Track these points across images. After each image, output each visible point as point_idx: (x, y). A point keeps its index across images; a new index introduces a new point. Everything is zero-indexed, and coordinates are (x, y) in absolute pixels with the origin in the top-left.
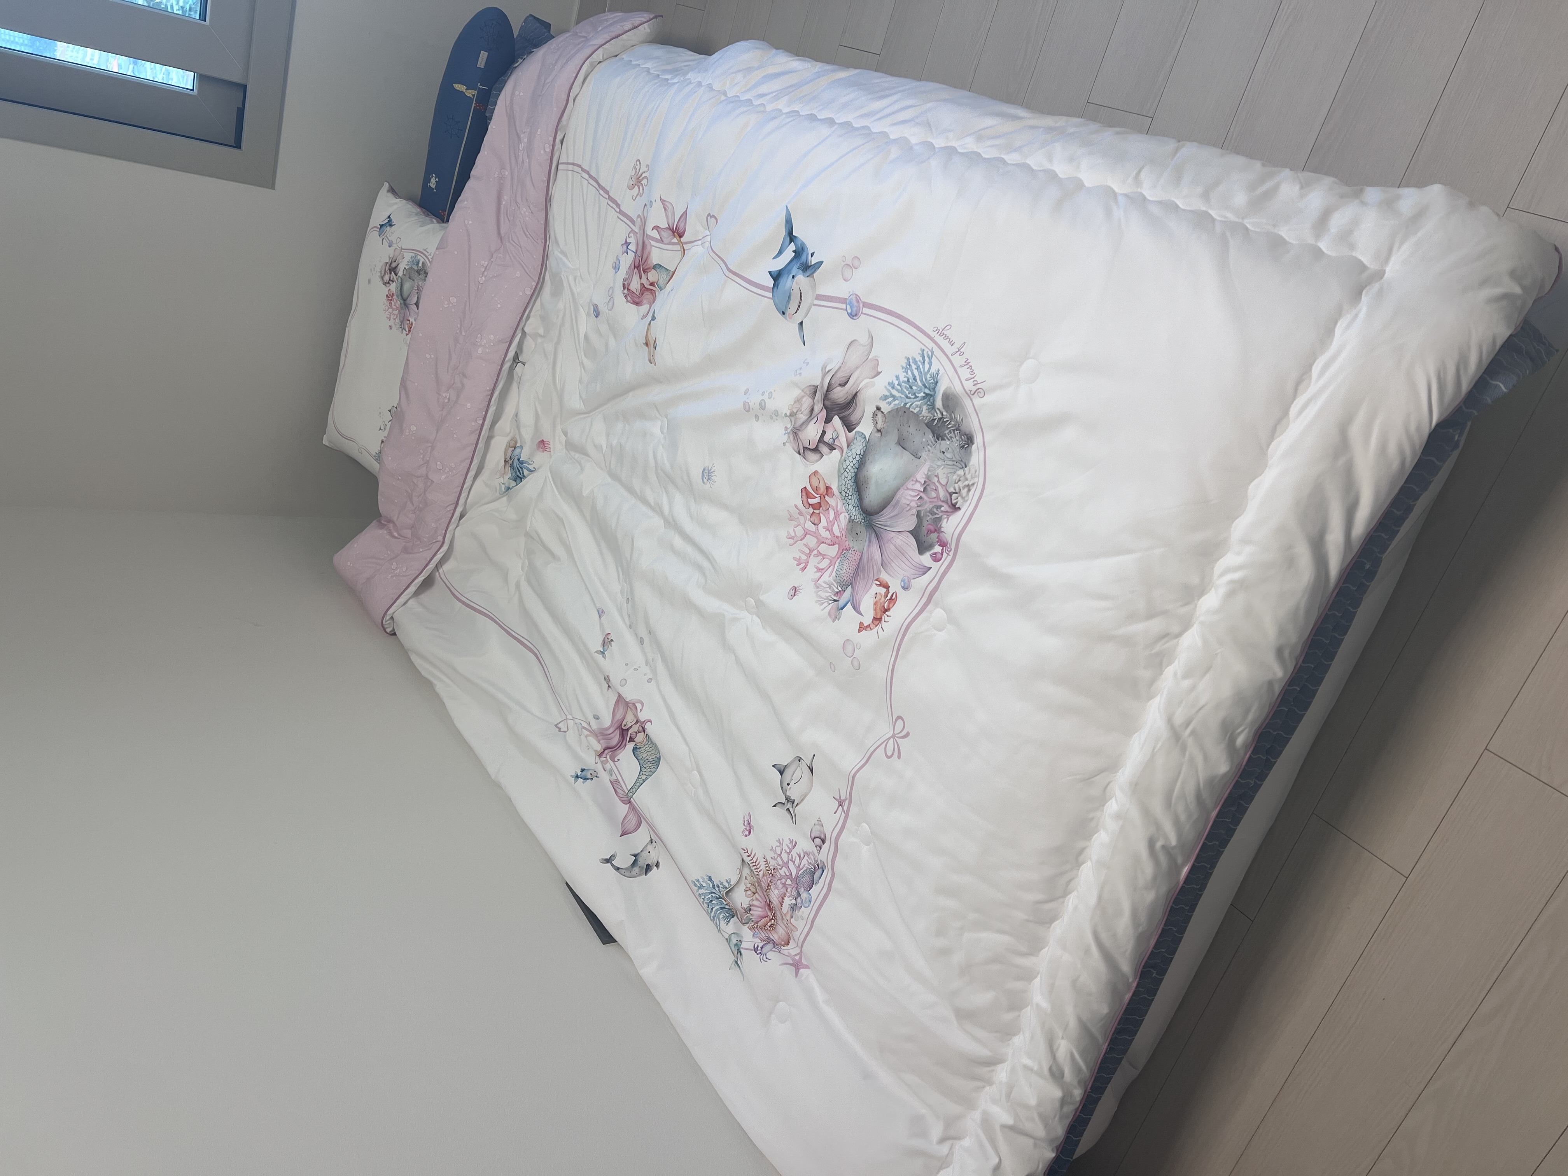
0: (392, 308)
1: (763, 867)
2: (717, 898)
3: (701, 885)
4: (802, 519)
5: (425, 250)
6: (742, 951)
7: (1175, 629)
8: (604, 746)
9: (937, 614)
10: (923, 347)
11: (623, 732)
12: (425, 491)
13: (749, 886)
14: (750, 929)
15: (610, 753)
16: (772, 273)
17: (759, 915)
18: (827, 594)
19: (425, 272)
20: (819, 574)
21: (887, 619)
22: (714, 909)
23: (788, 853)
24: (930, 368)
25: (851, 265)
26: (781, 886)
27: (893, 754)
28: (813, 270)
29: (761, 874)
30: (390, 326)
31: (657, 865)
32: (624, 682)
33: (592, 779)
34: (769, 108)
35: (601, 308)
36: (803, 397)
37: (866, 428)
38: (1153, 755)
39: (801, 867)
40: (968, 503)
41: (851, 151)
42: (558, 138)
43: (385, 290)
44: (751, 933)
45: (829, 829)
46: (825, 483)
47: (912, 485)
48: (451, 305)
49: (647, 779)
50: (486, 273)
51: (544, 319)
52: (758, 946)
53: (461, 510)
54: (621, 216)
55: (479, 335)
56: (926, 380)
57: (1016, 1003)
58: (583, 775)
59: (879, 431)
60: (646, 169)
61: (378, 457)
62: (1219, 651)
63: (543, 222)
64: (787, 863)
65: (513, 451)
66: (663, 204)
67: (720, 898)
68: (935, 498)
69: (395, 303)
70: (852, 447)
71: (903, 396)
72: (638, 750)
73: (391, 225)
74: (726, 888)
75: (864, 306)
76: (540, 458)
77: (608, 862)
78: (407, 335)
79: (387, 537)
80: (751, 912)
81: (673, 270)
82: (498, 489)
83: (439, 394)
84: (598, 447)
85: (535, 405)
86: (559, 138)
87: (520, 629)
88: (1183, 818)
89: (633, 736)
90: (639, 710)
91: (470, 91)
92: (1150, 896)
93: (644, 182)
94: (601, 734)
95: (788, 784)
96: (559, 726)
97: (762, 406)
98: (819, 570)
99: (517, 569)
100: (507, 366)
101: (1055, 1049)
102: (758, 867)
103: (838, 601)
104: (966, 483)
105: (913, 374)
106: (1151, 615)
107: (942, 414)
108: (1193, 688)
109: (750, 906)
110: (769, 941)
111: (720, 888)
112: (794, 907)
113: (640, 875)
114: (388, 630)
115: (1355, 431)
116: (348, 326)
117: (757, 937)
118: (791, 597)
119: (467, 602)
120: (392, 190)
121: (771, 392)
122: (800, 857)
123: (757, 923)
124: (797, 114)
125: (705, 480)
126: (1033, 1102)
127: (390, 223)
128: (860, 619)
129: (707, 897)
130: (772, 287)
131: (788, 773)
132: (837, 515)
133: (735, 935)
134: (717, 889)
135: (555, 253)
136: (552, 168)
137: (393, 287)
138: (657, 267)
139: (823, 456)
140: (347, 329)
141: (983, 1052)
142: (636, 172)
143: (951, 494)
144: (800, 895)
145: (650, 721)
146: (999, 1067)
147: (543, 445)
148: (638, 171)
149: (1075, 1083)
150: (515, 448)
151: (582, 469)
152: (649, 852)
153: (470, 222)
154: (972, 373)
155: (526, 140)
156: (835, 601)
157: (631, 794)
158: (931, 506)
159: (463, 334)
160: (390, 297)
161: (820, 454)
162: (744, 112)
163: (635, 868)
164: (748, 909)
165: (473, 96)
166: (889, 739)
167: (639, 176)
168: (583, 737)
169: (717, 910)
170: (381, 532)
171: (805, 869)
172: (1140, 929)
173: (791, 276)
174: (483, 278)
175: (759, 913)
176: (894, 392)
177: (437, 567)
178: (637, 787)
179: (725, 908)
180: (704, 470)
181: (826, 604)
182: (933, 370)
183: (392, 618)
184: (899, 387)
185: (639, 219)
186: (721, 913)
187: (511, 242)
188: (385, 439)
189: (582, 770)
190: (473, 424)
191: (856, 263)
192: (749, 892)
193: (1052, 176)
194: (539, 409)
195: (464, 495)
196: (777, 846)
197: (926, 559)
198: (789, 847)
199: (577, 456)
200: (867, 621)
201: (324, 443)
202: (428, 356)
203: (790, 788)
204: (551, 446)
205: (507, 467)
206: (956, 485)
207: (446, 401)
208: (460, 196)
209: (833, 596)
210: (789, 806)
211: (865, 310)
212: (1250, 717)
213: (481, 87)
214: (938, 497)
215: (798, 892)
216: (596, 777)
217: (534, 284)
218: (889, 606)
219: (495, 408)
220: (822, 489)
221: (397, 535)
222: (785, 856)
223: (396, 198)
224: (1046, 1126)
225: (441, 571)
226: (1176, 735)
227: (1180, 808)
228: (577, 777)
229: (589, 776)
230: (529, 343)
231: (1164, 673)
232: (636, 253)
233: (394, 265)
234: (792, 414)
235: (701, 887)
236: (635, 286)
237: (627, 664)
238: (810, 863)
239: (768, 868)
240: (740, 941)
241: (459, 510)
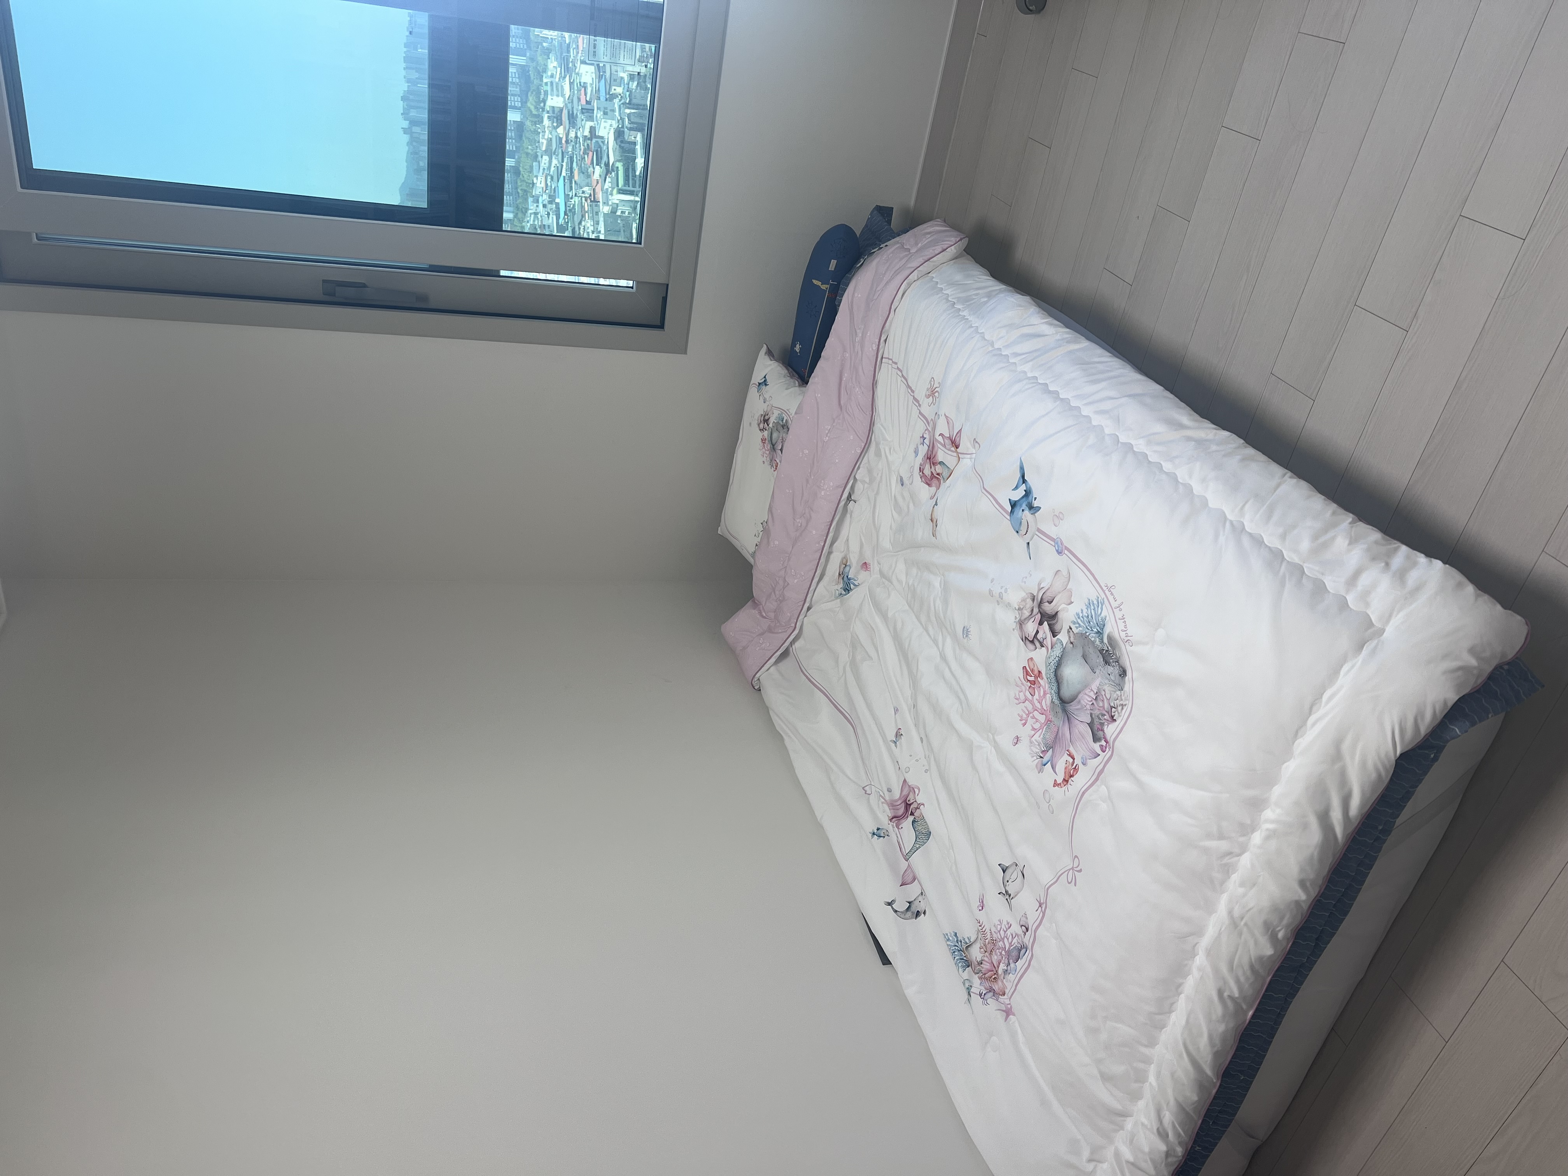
0: (765, 449)
1: (989, 937)
2: (959, 951)
3: (949, 938)
4: (1023, 688)
5: (788, 410)
6: (972, 994)
7: (1237, 850)
8: (893, 815)
9: (1101, 789)
10: (1098, 596)
11: (908, 805)
12: (784, 588)
13: (982, 945)
14: (979, 978)
15: (896, 822)
16: (1011, 501)
17: (987, 969)
18: (1037, 750)
19: (787, 427)
20: (1033, 732)
21: (1072, 783)
22: (956, 959)
23: (1005, 932)
24: (1101, 613)
25: (1058, 517)
26: (999, 954)
27: (1071, 881)
28: (1035, 511)
29: (987, 941)
30: (763, 461)
31: (924, 913)
32: (908, 770)
33: (884, 837)
34: (1019, 368)
35: (905, 479)
36: (1026, 599)
37: (1063, 637)
38: (1220, 934)
39: (1012, 944)
40: (1122, 717)
41: (1065, 429)
42: (883, 336)
43: (760, 435)
44: (979, 981)
45: (1031, 922)
46: (1038, 668)
47: (1089, 692)
48: (804, 455)
49: (920, 847)
50: (829, 435)
51: (870, 471)
52: (982, 993)
53: (808, 605)
54: (920, 416)
55: (823, 481)
56: (1098, 620)
57: (1141, 1077)
58: (878, 833)
59: (1072, 643)
60: (938, 386)
61: (753, 555)
62: (1262, 873)
63: (870, 400)
64: (1003, 939)
65: (844, 568)
66: (947, 419)
67: (961, 950)
68: (1101, 707)
69: (767, 446)
70: (1054, 650)
71: (1085, 626)
72: (916, 823)
73: (766, 385)
74: (967, 943)
75: (1065, 549)
76: (862, 576)
77: (889, 905)
78: (774, 471)
79: (758, 616)
80: (982, 965)
81: (952, 469)
82: (834, 594)
83: (795, 520)
84: (900, 581)
85: (860, 536)
86: (883, 339)
87: (844, 705)
88: (1242, 979)
89: (913, 811)
90: (916, 795)
91: (824, 285)
92: (1221, 1028)
93: (936, 394)
94: (892, 805)
95: (1008, 881)
96: (865, 788)
97: (1001, 596)
98: (1034, 729)
99: (844, 656)
100: (842, 504)
101: (1162, 1116)
102: (986, 936)
103: (1043, 758)
104: (1121, 702)
105: (1091, 612)
106: (1221, 837)
107: (1108, 648)
108: (1244, 895)
109: (982, 960)
110: (991, 990)
111: (962, 943)
112: (1006, 972)
113: (912, 918)
114: (756, 688)
115: (1346, 746)
116: (736, 452)
117: (982, 986)
118: (1014, 744)
119: (810, 678)
120: (769, 353)
121: (1006, 588)
122: (1012, 936)
123: (985, 974)
124: (1035, 381)
125: (965, 636)
126: (1147, 1150)
127: (765, 383)
128: (1054, 777)
129: (952, 948)
130: (1010, 512)
131: (1008, 872)
132: (1045, 694)
133: (968, 981)
134: (959, 943)
135: (877, 427)
136: (878, 360)
137: (766, 433)
138: (941, 463)
139: (1036, 648)
140: (735, 454)
141: (1117, 1106)
142: (931, 386)
143: (1112, 707)
144: (1009, 964)
145: (923, 805)
146: (1129, 1119)
147: (865, 566)
148: (932, 385)
149: (1176, 1142)
150: (846, 566)
151: (889, 595)
152: (920, 902)
153: (819, 395)
154: (1125, 626)
155: (860, 335)
156: (1041, 757)
157: (908, 857)
158: (1098, 713)
159: (812, 477)
160: (763, 440)
161: (1034, 647)
162: (1002, 368)
163: (908, 913)
164: (980, 962)
165: (827, 288)
166: (1070, 870)
167: (933, 390)
168: (880, 802)
169: (957, 960)
170: (753, 611)
171: (1014, 946)
172: (1216, 1049)
173: (1022, 509)
174: (827, 438)
175: (987, 967)
176: (1079, 621)
177: (791, 644)
178: (912, 853)
179: (963, 959)
180: (964, 627)
181: (1035, 758)
182: (1103, 615)
183: (759, 679)
184: (1082, 619)
185: (932, 422)
186: (960, 962)
187: (848, 411)
188: (758, 543)
189: (878, 829)
190: (817, 545)
191: (1061, 516)
192: (982, 950)
193: (1189, 489)
194: (863, 540)
195: (810, 595)
196: (999, 925)
197: (1096, 747)
198: (1006, 927)
199: (887, 582)
200: (1059, 781)
201: (719, 533)
202: (787, 491)
203: (1009, 885)
204: (871, 566)
205: (840, 578)
206: (1115, 702)
207: (799, 525)
208: (813, 372)
209: (1040, 753)
210: (1007, 897)
211: (1066, 552)
212: (1285, 922)
213: (832, 283)
214: (1103, 707)
215: (1009, 962)
216: (888, 835)
217: (863, 445)
218: (1073, 773)
219: (833, 534)
220: (1036, 672)
221: (764, 615)
222: (1002, 932)
223: (771, 360)
224: (1155, 1168)
225: (793, 647)
226: (1234, 923)
227: (1240, 973)
228: (874, 834)
229: (882, 835)
230: (859, 486)
231: (1231, 878)
232: (929, 447)
233: (767, 418)
234: (1019, 609)
235: (948, 940)
236: (927, 472)
237: (911, 756)
238: (1019, 943)
239: (992, 938)
240: (971, 986)
241: (807, 605)
